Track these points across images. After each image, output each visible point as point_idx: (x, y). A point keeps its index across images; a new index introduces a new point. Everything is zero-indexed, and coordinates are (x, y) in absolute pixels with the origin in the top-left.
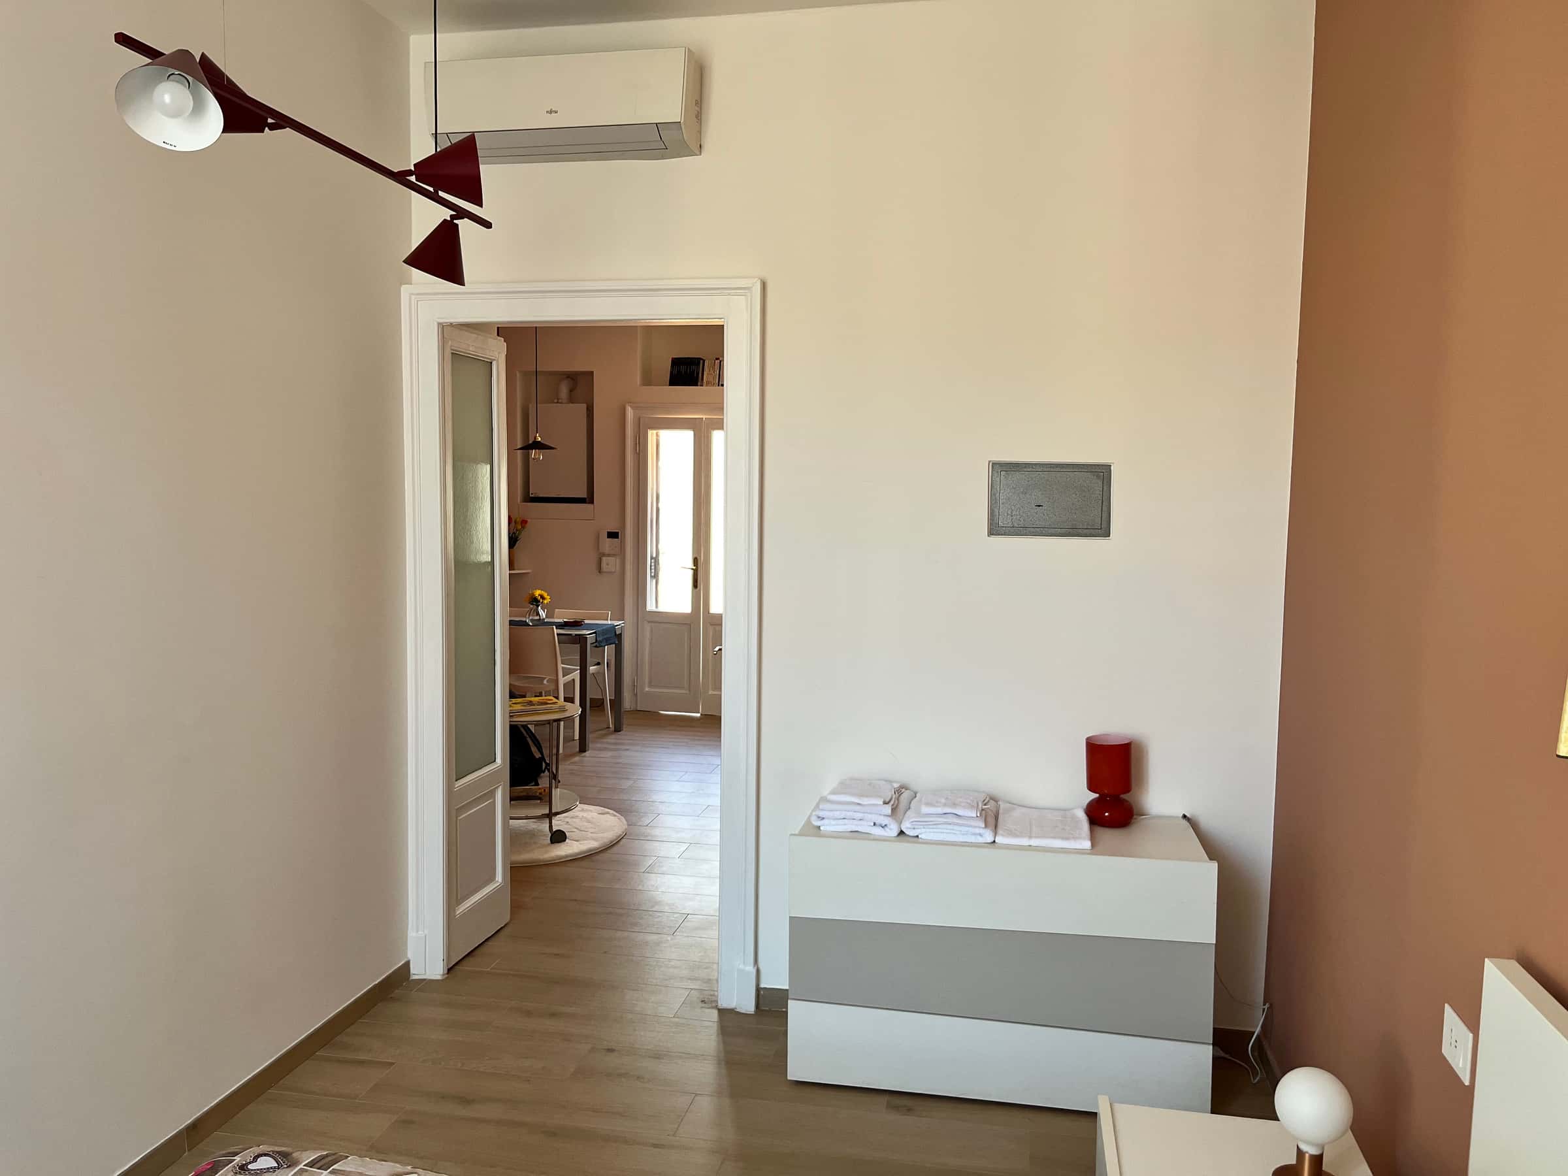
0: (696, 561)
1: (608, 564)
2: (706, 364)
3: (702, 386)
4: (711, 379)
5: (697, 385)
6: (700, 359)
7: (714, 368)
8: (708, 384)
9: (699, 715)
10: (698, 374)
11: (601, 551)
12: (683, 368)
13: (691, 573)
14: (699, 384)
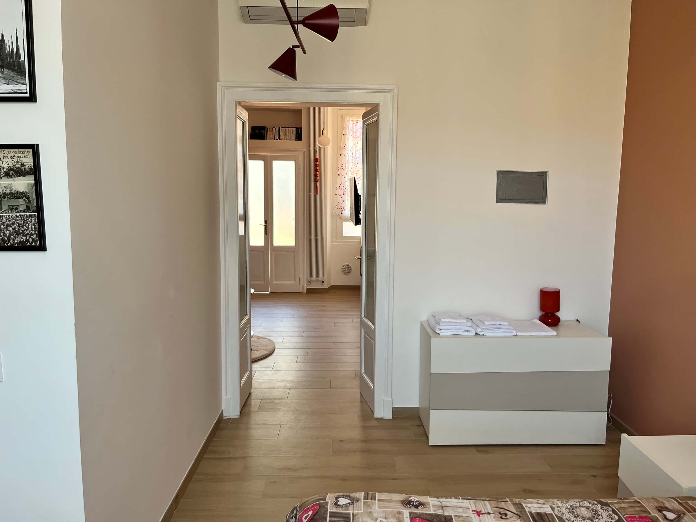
0: (266, 222)
2: (268, 129)
3: (267, 139)
4: (271, 137)
5: (264, 139)
6: (265, 127)
7: (272, 132)
8: (270, 138)
9: (268, 293)
10: (265, 134)
12: (257, 132)
13: (263, 228)
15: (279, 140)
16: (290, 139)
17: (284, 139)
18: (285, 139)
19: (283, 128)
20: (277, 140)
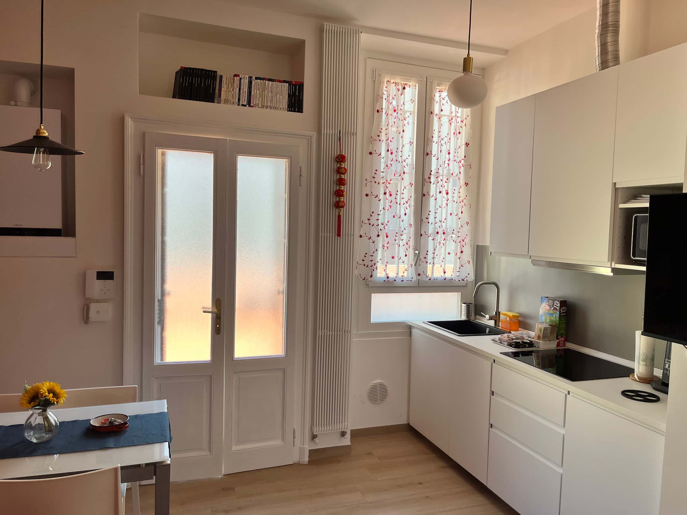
0: (217, 305)
1: (98, 312)
2: (224, 79)
3: (219, 102)
4: (230, 98)
5: (214, 102)
6: (217, 72)
7: (232, 86)
8: (226, 101)
10: (214, 89)
11: (87, 296)
12: (196, 82)
14: (216, 100)
15: (250, 106)
16: (275, 108)
17: (260, 106)
18: (263, 107)
19: (259, 81)
20: (245, 106)
